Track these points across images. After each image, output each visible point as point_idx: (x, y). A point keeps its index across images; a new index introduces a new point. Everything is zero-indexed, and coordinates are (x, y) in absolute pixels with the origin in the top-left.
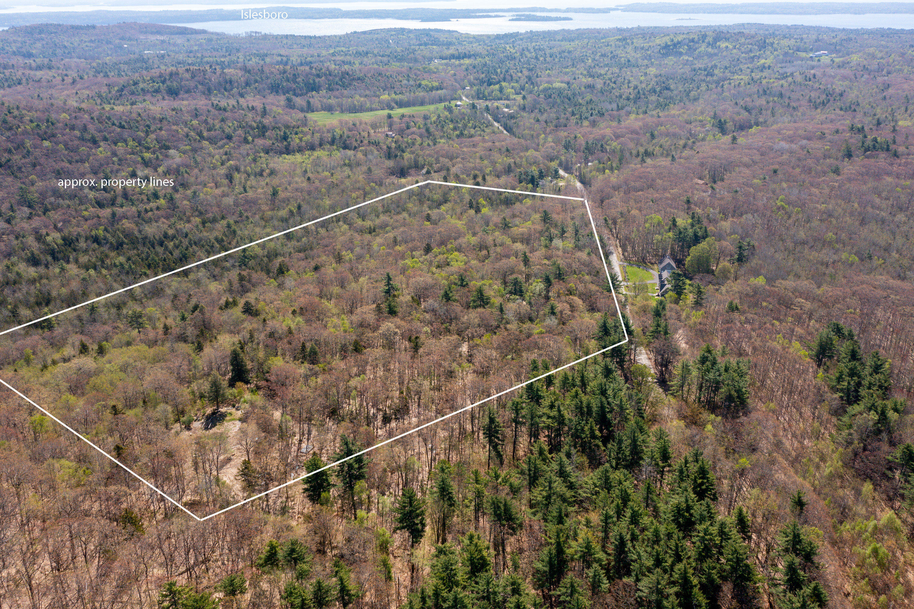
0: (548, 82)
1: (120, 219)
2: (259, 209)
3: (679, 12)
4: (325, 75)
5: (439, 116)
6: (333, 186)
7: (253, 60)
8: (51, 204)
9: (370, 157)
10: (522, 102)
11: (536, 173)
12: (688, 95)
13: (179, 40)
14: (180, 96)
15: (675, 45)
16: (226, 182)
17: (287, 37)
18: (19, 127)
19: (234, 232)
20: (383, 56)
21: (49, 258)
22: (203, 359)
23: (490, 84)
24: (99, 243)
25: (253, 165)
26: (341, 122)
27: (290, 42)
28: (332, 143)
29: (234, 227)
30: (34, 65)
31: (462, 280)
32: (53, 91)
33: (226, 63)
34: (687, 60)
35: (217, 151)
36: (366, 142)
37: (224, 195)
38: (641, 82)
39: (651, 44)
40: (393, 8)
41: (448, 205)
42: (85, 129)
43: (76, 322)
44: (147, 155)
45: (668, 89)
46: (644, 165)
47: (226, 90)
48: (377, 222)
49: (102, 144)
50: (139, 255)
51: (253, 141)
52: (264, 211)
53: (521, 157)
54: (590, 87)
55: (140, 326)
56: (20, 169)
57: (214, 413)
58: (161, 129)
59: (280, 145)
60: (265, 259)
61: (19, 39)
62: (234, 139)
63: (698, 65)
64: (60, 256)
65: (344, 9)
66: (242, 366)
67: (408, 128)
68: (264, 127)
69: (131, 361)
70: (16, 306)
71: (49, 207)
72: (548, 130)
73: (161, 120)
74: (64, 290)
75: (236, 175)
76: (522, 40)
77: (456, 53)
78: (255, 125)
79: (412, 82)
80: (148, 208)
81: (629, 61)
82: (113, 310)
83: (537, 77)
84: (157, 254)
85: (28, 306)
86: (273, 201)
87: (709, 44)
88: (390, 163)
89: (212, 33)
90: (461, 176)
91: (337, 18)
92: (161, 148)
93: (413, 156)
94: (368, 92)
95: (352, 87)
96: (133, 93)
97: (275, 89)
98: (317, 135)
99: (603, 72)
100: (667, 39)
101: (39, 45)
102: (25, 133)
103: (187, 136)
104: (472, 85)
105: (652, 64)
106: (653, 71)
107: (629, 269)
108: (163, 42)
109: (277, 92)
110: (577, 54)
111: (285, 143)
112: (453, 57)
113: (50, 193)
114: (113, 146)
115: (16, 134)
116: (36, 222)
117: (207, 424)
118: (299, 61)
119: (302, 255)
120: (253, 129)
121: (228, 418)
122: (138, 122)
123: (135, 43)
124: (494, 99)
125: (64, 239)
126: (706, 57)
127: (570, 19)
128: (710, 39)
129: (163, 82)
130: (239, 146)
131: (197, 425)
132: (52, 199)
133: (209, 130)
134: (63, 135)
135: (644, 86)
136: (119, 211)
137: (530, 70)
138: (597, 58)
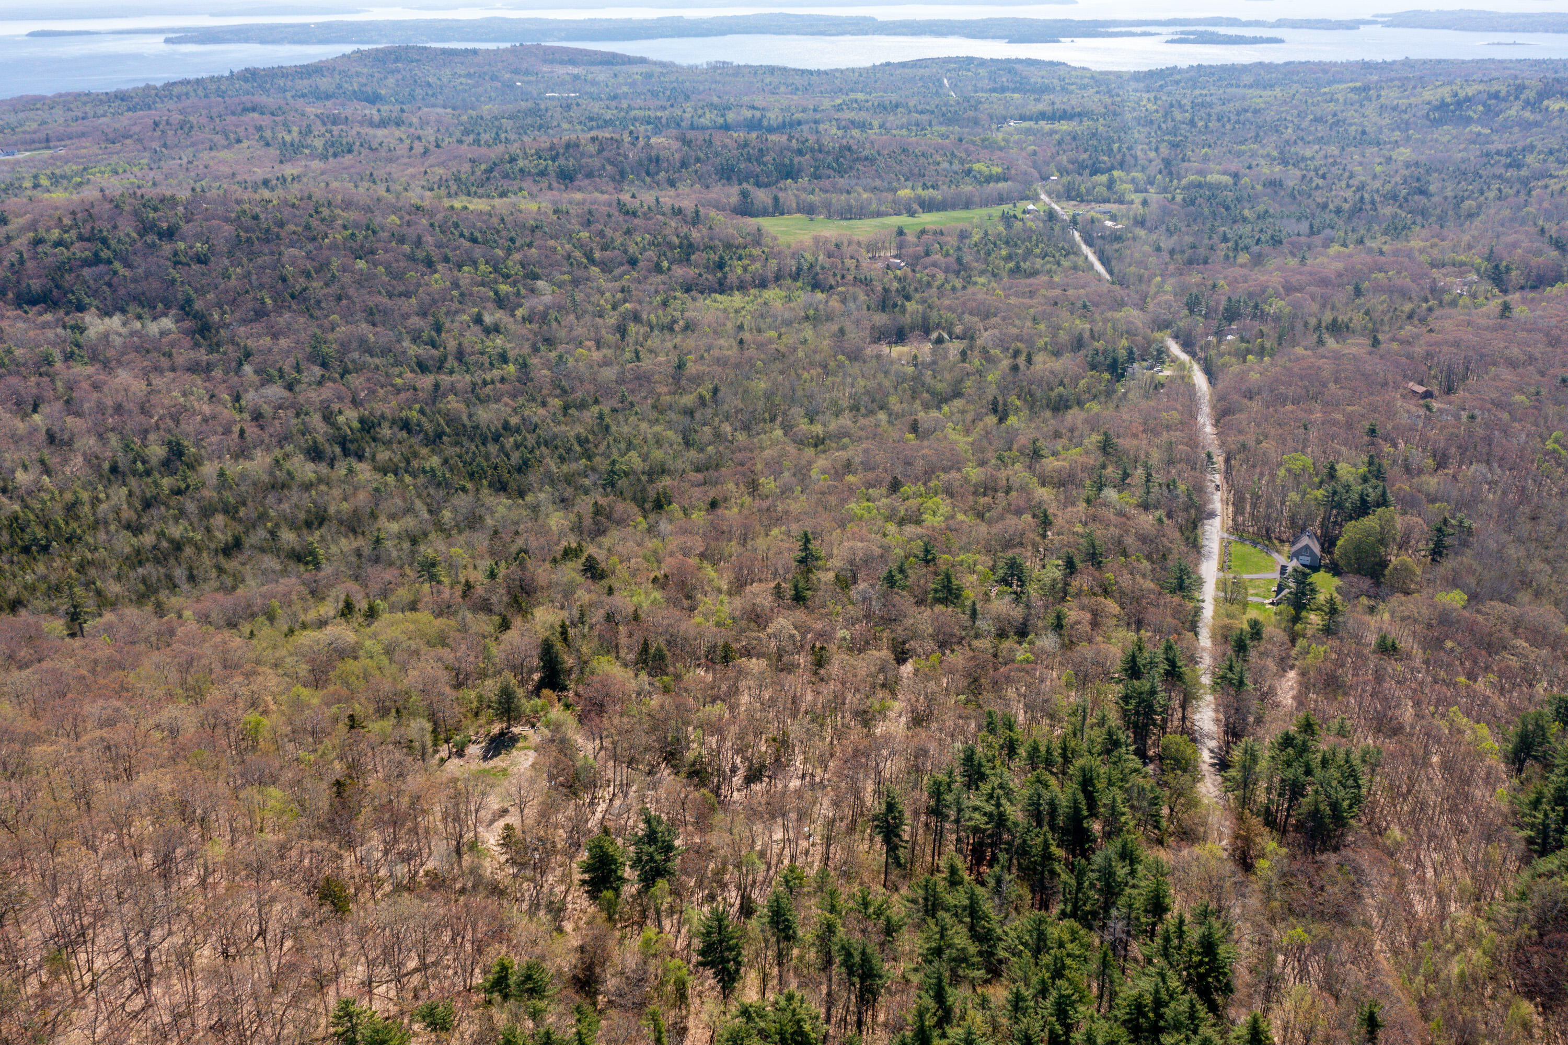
0: (1200, 172)
1: (445, 395)
2: (652, 391)
3: (1495, 29)
4: (812, 150)
5: (986, 234)
6: (780, 356)
7: (708, 115)
8: (353, 361)
9: (852, 305)
10: (1141, 210)
11: (1122, 354)
12: (1457, 206)
13: (602, 74)
14: (576, 183)
15: (1459, 104)
16: (612, 338)
17: (772, 70)
18: (326, 236)
19: (607, 428)
20: (922, 112)
21: (338, 450)
22: (502, 647)
23: (1094, 172)
24: (409, 432)
25: (660, 312)
26: (816, 240)
27: (776, 81)
28: (795, 277)
29: (607, 420)
30: (376, 118)
31: (927, 551)
32: (393, 168)
33: (664, 121)
34: (1479, 134)
35: (610, 285)
36: (850, 277)
37: (606, 363)
38: (1375, 177)
39: (1413, 100)
40: (963, 18)
41: (958, 403)
42: (419, 242)
43: (353, 559)
44: (504, 288)
45: (1422, 192)
46: (1321, 350)
47: (648, 174)
48: (833, 426)
49: (439, 267)
50: (460, 457)
51: (669, 269)
52: (659, 395)
53: (1106, 321)
54: (1274, 184)
55: (433, 578)
56: (318, 302)
57: (502, 734)
58: (530, 245)
59: (710, 278)
60: (644, 478)
61: (365, 70)
62: (641, 264)
63: (1499, 144)
64: (352, 447)
65: (880, 18)
66: (557, 663)
67: (927, 254)
68: (690, 245)
69: (403, 637)
70: (277, 525)
71: (351, 366)
72: (1171, 267)
73: (533, 230)
74: (345, 506)
75: (632, 328)
76: (1177, 82)
77: (1048, 109)
78: (676, 241)
79: (956, 166)
80: (488, 378)
81: (1364, 133)
82: (406, 545)
83: (1183, 160)
84: (487, 457)
85: (293, 526)
86: (677, 379)
87: (1527, 102)
88: (881, 319)
89: (655, 63)
90: (992, 352)
91: (866, 34)
92: (526, 276)
93: (920, 308)
94: (878, 183)
95: (854, 173)
96: (506, 176)
97: (727, 173)
98: (773, 264)
99: (1308, 153)
100: (1445, 93)
101: (391, 81)
102: (334, 246)
103: (569, 257)
104: (1062, 171)
105: (1408, 138)
106: (1404, 153)
107: (1236, 548)
108: (576, 77)
109: (729, 179)
110: (1270, 115)
111: (719, 275)
112: (1042, 116)
113: (354, 345)
114: (455, 273)
115: (321, 247)
116: (328, 390)
117: (487, 751)
118: (780, 119)
119: (700, 476)
120: (671, 247)
121: (519, 745)
122: (498, 232)
123: (533, 79)
124: (1096, 201)
125: (362, 421)
126: (1516, 129)
127: (1281, 41)
128: (1531, 94)
129: (554, 159)
130: (646, 278)
131: (474, 750)
132: (356, 355)
133: (604, 248)
134: (386, 251)
135: (1377, 184)
136: (445, 379)
137: (1174, 146)
138: (1305, 124)
